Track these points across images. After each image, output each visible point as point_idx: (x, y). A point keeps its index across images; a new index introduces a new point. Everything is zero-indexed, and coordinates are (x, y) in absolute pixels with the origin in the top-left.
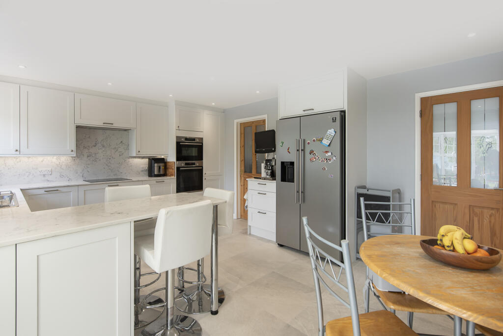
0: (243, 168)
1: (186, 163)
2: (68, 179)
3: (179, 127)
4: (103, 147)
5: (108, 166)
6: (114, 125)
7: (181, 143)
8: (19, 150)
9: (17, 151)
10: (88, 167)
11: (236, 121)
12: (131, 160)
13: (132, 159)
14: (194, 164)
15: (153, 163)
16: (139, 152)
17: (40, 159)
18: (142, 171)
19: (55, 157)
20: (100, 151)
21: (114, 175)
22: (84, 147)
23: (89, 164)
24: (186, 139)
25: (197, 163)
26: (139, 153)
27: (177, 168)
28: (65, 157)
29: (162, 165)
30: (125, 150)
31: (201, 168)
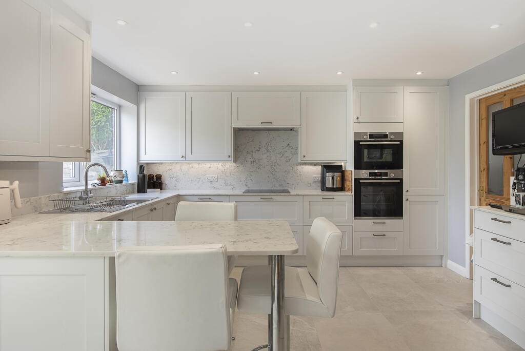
0: (484, 184)
1: (370, 173)
2: (232, 187)
3: (358, 118)
4: (268, 151)
5: (272, 174)
6: (273, 124)
7: (361, 143)
8: (184, 156)
9: (183, 157)
10: (251, 175)
11: (468, 97)
12: (300, 168)
13: (302, 166)
14: (386, 174)
15: (325, 171)
16: (304, 157)
17: (208, 165)
18: (315, 182)
19: (221, 164)
20: (265, 156)
21: (280, 186)
22: (248, 153)
23: (252, 172)
24: (371, 136)
25: (392, 174)
26: (305, 159)
27: (355, 179)
28: (229, 163)
29: (338, 174)
30: (293, 154)
31: (399, 181)
